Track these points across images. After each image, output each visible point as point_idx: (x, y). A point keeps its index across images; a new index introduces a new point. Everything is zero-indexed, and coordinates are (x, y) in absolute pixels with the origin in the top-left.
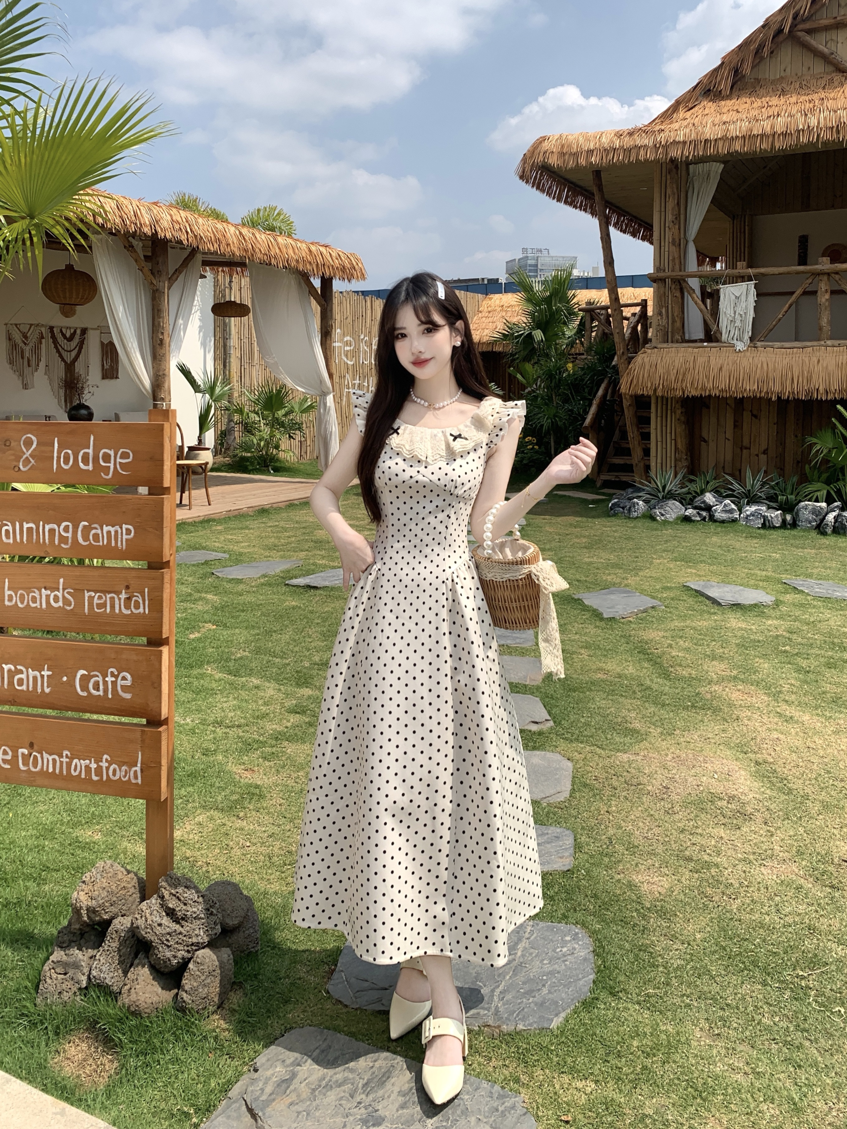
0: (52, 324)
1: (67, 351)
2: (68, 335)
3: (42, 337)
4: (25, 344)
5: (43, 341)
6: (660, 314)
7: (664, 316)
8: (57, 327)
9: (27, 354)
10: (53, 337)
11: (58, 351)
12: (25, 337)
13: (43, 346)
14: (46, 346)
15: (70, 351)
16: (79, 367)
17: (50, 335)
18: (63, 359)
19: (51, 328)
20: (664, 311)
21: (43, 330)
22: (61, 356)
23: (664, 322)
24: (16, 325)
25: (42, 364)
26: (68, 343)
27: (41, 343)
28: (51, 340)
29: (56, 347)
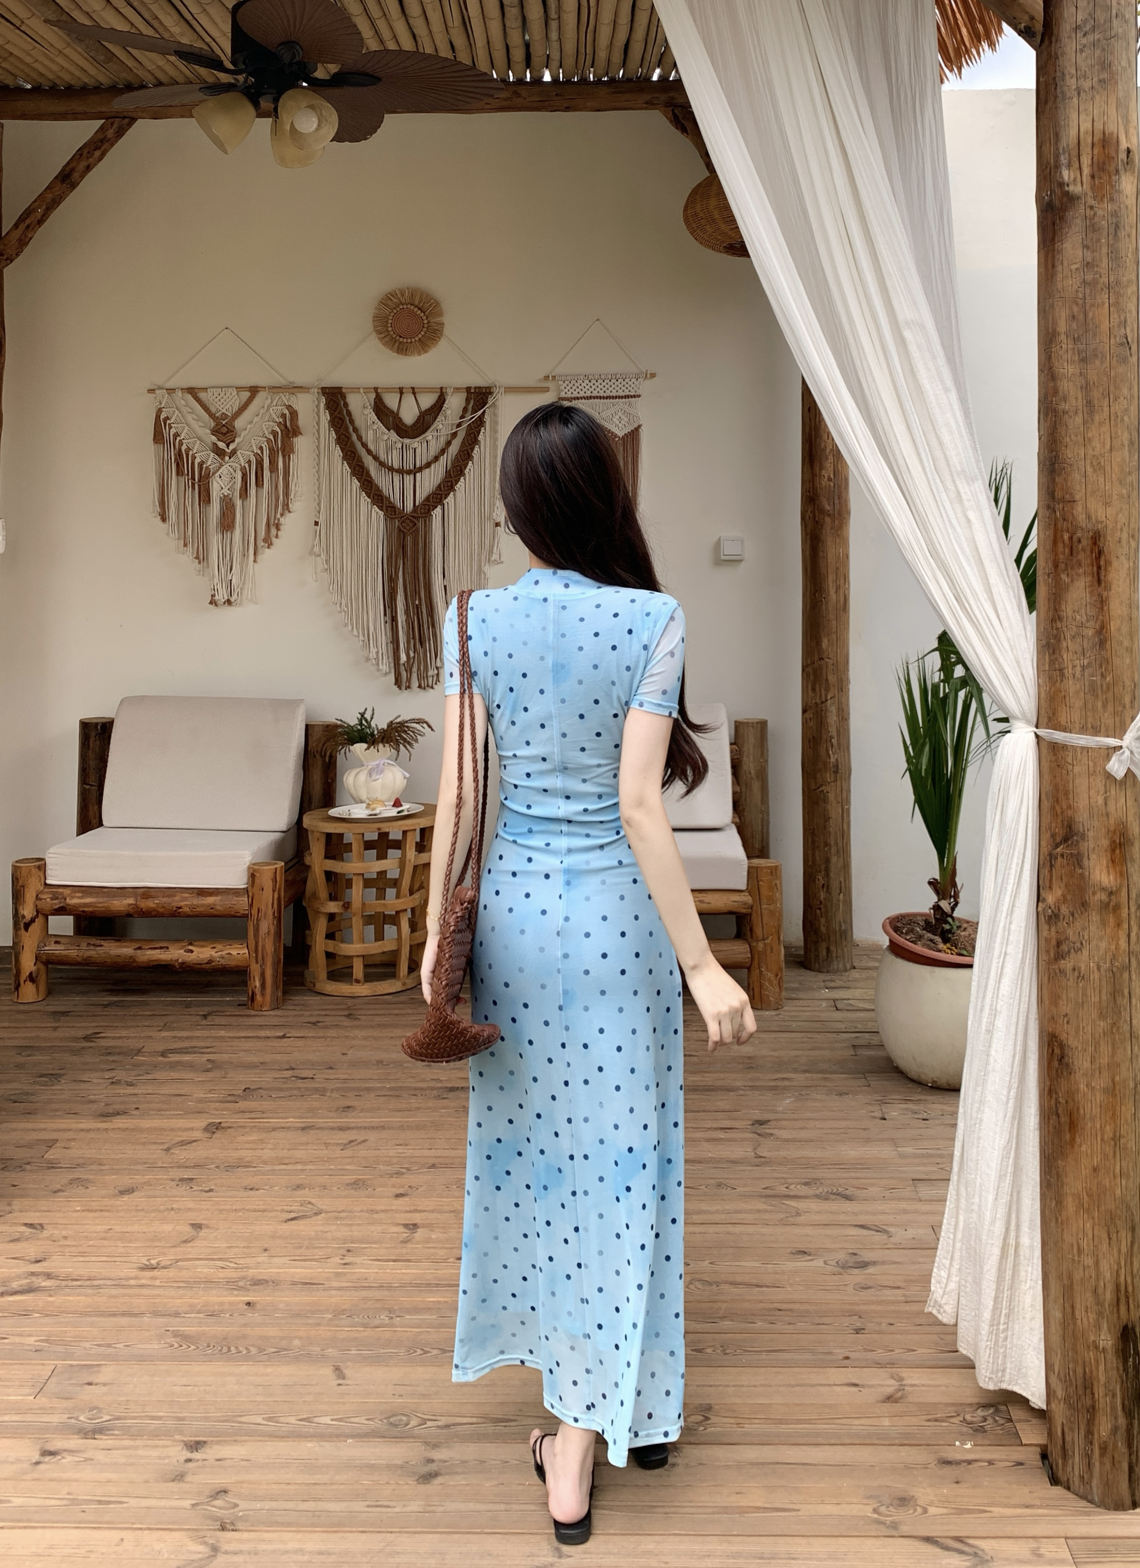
0: (333, 380)
1: (401, 471)
2: (409, 414)
3: (296, 430)
5: (300, 441)
8: (362, 389)
10: (343, 425)
11: (359, 471)
12: (225, 428)
13: (297, 458)
14: (310, 455)
17: (325, 417)
19: (336, 395)
21: (299, 403)
24: (196, 392)
26: (408, 443)
28: (331, 440)
29: (350, 459)
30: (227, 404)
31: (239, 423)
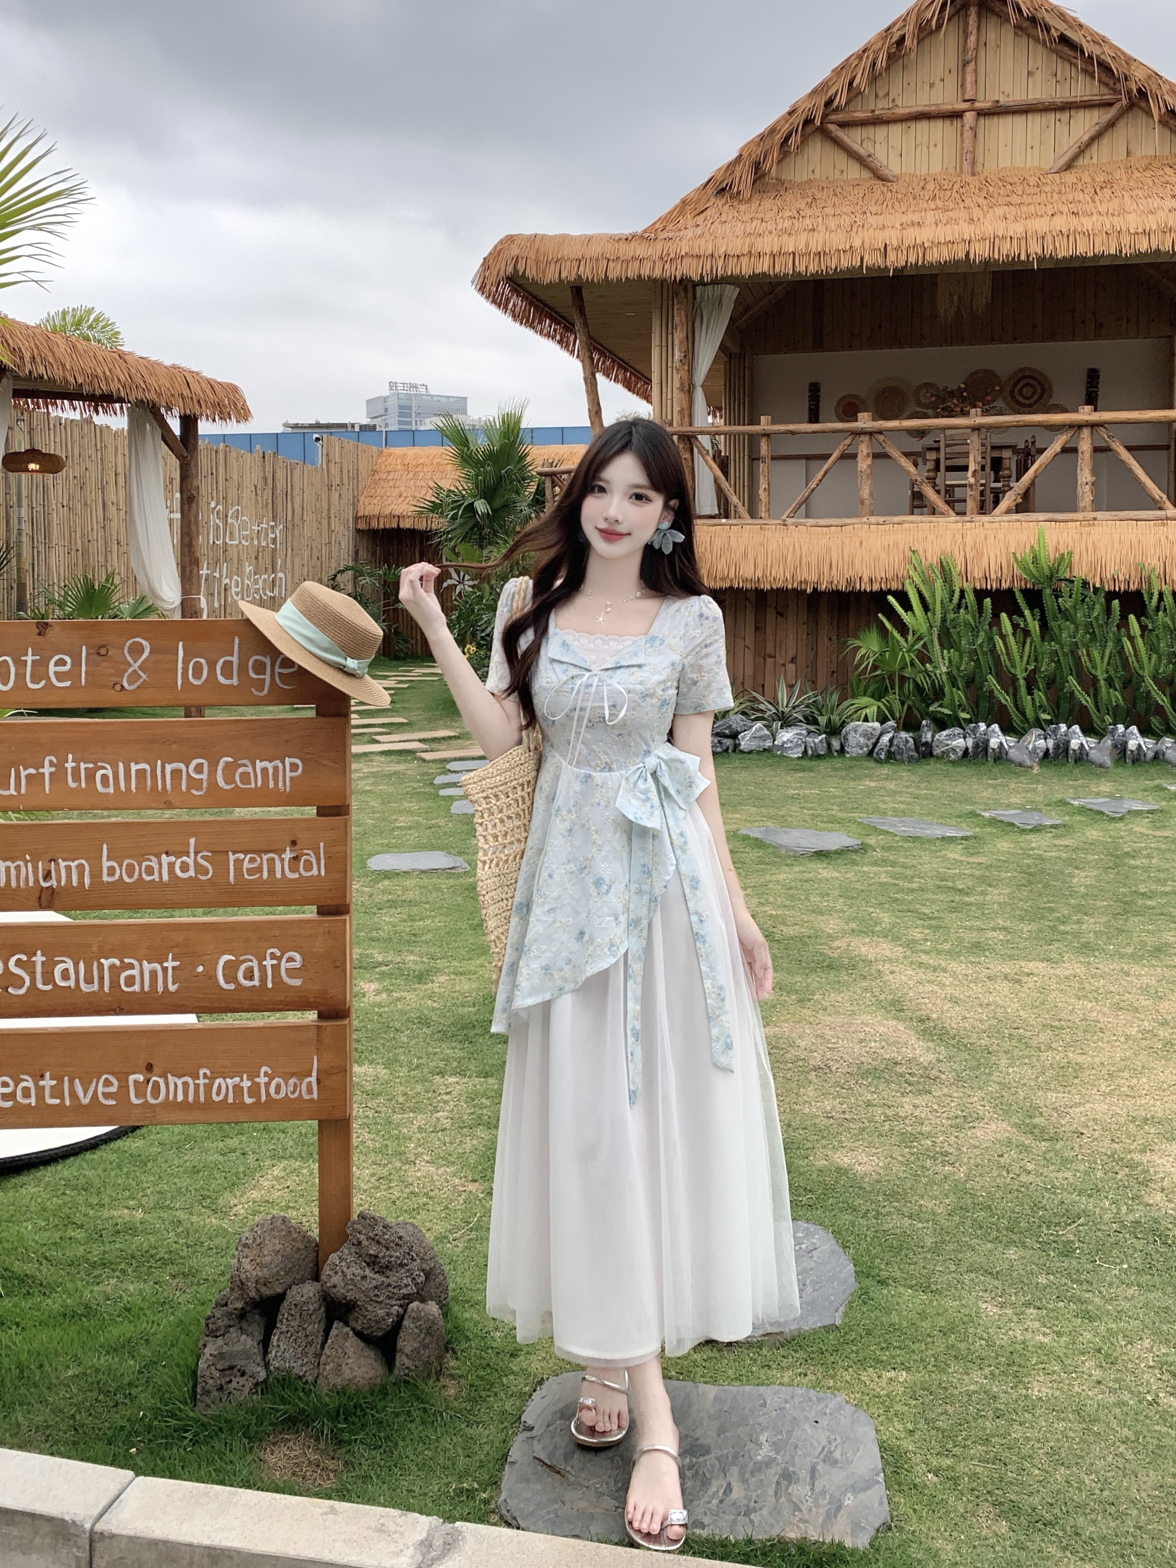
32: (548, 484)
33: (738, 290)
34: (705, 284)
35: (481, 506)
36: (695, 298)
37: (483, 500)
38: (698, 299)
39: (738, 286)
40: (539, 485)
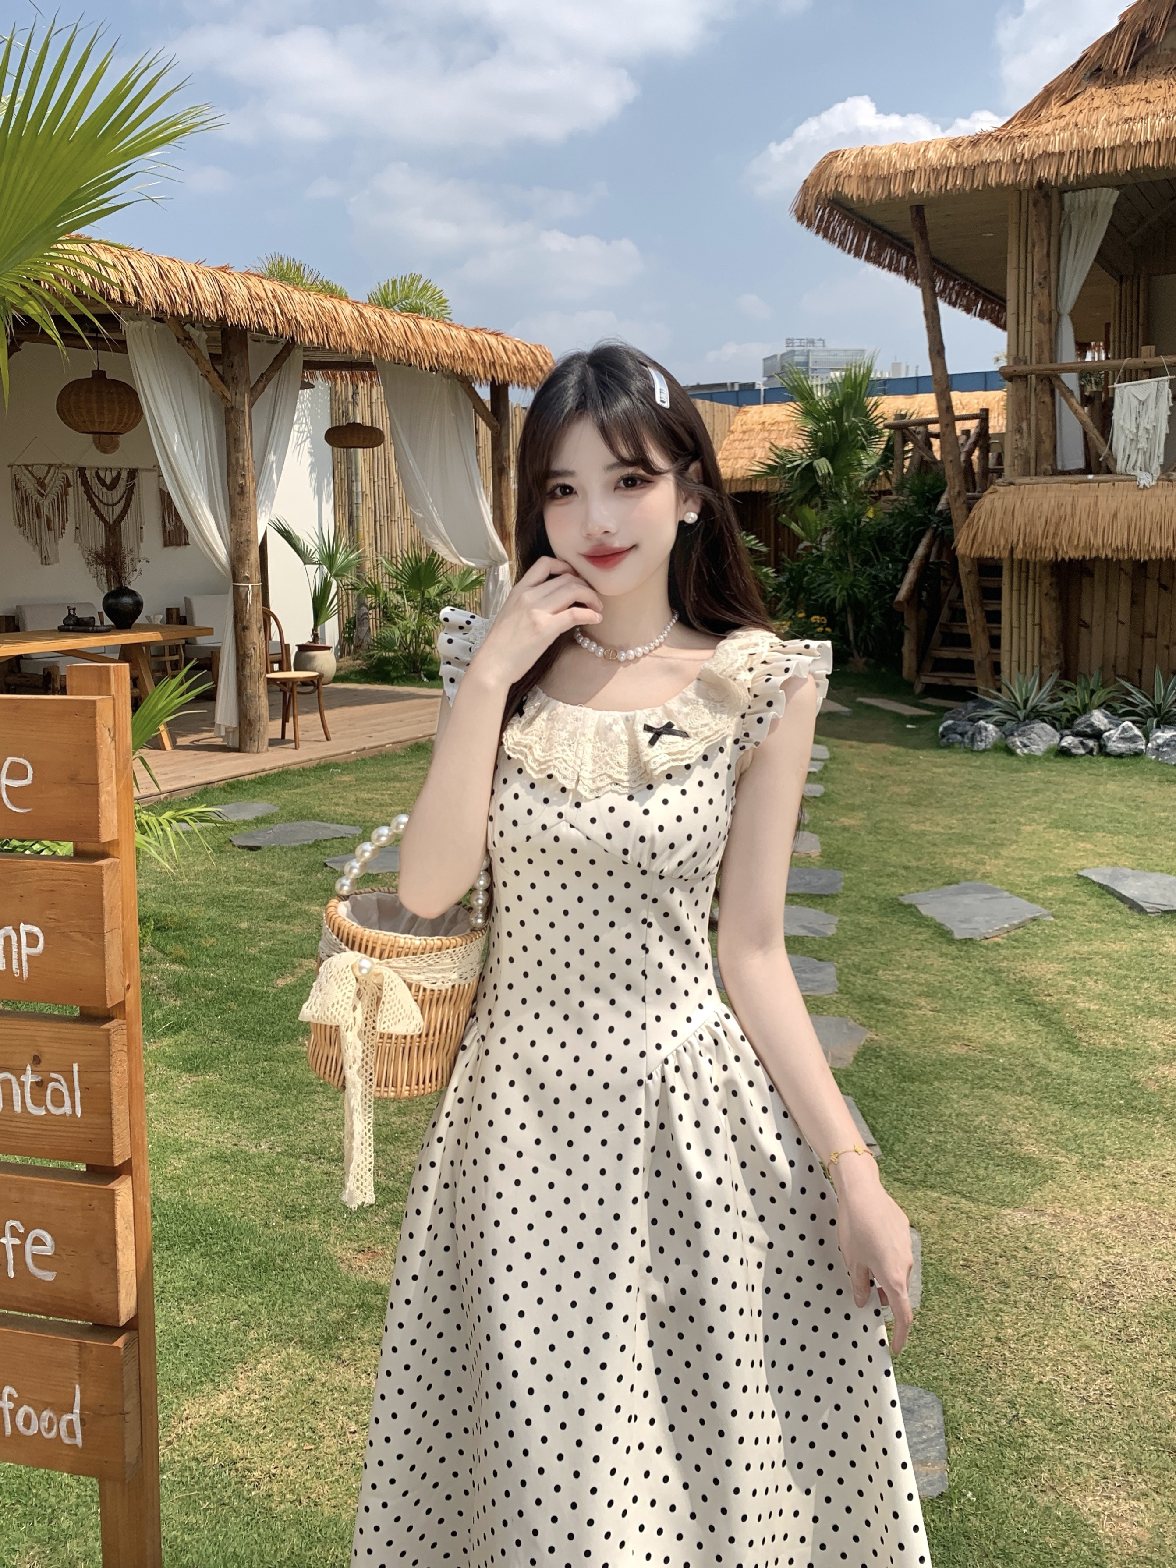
0: (82, 464)
1: (108, 505)
2: (108, 481)
3: (69, 485)
4: (42, 495)
5: (70, 490)
6: (1019, 430)
7: (1025, 434)
8: (91, 468)
9: (45, 511)
10: (85, 483)
11: (94, 506)
12: (41, 483)
13: (70, 498)
14: (75, 497)
15: (113, 505)
16: (127, 527)
17: (80, 480)
18: (102, 518)
19: (82, 471)
20: (1024, 425)
21: (69, 473)
22: (98, 512)
23: (1026, 443)
24: (27, 466)
25: (70, 527)
26: (109, 493)
27: (67, 494)
28: (81, 489)
29: (90, 499)
30: (40, 472)
31: (46, 481)
32: (898, 439)
33: (1117, 193)
34: (1074, 190)
35: (823, 465)
36: (1062, 208)
37: (824, 459)
38: (1066, 209)
39: (1118, 187)
40: (889, 441)
